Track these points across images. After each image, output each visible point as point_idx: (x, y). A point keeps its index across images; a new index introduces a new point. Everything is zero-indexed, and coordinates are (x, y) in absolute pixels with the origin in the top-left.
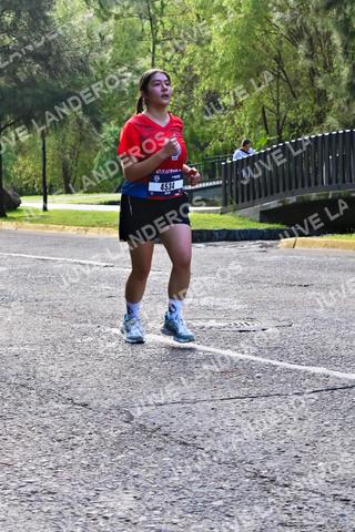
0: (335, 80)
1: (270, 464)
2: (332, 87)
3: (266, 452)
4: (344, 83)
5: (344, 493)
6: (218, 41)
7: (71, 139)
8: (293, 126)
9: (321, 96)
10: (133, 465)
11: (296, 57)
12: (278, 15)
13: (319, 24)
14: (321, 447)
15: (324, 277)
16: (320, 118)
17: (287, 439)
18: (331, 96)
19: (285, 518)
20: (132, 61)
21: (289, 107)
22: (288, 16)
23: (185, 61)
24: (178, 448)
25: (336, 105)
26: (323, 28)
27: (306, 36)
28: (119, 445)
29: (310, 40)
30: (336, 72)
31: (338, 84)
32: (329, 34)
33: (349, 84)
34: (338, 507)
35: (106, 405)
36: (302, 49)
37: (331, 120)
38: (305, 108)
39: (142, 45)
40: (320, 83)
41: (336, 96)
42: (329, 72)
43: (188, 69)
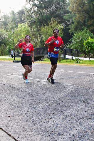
5: (39, 95)
6: (22, 35)
7: (2, 48)
10: (11, 92)
11: (33, 38)
12: (31, 32)
15: (37, 67)
20: (11, 38)
22: (32, 32)
23: (18, 38)
24: (17, 90)
28: (9, 90)
32: (37, 35)
35: (7, 84)
36: (34, 37)
37: (38, 46)
39: (12, 36)
41: (38, 43)
43: (19, 39)
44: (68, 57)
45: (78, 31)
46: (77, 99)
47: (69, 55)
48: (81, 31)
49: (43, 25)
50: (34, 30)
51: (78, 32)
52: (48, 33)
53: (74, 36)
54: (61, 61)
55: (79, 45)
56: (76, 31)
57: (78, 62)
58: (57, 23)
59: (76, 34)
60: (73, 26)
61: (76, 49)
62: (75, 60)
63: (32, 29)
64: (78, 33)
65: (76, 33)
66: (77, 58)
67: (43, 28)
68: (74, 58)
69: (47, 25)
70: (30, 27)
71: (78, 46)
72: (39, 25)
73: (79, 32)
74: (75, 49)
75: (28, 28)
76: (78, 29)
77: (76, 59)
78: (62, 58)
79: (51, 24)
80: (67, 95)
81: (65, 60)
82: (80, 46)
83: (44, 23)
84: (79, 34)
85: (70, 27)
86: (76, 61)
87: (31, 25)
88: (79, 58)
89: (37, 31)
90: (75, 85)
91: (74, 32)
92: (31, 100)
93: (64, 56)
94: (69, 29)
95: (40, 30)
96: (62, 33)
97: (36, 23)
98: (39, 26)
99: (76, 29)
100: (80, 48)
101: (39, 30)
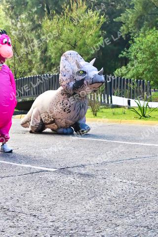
0: (35, 57)
1: (7, 203)
2: (34, 59)
3: (6, 199)
4: (38, 58)
5: (34, 213)
8: (20, 73)
9: (30, 62)
11: (21, 47)
12: (14, 32)
13: (29, 36)
14: (27, 196)
16: (30, 70)
17: (14, 194)
18: (34, 62)
19: (12, 224)
21: (19, 66)
22: (17, 33)
25: (36, 66)
26: (30, 37)
27: (25, 40)
29: (26, 42)
30: (36, 53)
31: (36, 58)
32: (32, 41)
33: (40, 58)
34: (32, 218)
36: (23, 44)
37: (34, 71)
38: (24, 67)
40: (30, 57)
41: (36, 62)
42: (33, 53)
44: (117, 100)
45: (145, 30)
46: (144, 224)
47: (120, 95)
48: (152, 28)
49: (49, 12)
50: (22, 27)
51: (144, 33)
52: (63, 37)
53: (134, 42)
54: (98, 114)
55: (149, 69)
56: (140, 28)
57: (144, 116)
58: (85, 7)
59: (140, 39)
60: (130, 17)
61: (141, 79)
62: (137, 109)
63: (19, 25)
64: (145, 36)
65: (138, 36)
66: (143, 103)
67: (49, 23)
68: (134, 103)
69: (58, 12)
70: (11, 17)
71: (145, 70)
72: (36, 12)
73: (147, 33)
74: (138, 78)
75: (7, 20)
76: (146, 23)
77: (139, 107)
78: (101, 104)
79: (71, 10)
80: (114, 212)
81: (110, 110)
82: (149, 71)
83: (50, 6)
84: (148, 36)
85: (122, 18)
86: (140, 112)
87: (15, 13)
88: (147, 105)
89: (32, 30)
90: (135, 183)
91: (135, 33)
92: (13, 230)
93: (108, 100)
94: (121, 23)
95: (40, 26)
96: (100, 36)
97: (29, 7)
98: (36, 16)
99: (139, 24)
100: (151, 77)
101: (36, 27)
